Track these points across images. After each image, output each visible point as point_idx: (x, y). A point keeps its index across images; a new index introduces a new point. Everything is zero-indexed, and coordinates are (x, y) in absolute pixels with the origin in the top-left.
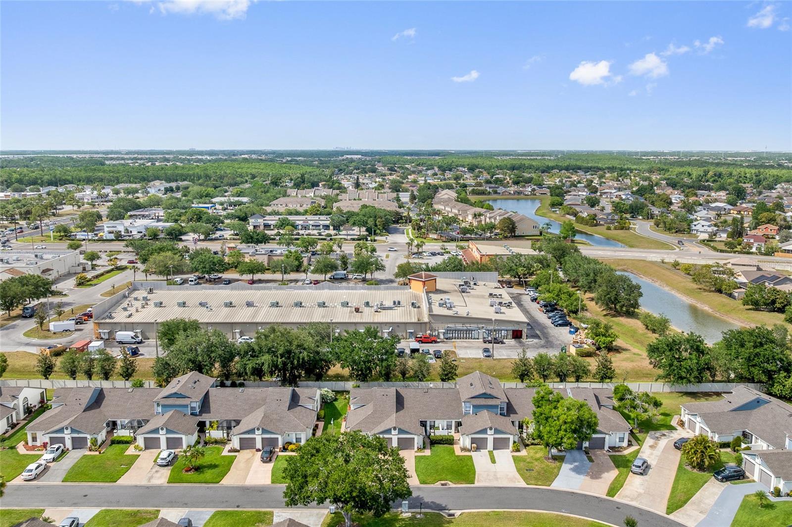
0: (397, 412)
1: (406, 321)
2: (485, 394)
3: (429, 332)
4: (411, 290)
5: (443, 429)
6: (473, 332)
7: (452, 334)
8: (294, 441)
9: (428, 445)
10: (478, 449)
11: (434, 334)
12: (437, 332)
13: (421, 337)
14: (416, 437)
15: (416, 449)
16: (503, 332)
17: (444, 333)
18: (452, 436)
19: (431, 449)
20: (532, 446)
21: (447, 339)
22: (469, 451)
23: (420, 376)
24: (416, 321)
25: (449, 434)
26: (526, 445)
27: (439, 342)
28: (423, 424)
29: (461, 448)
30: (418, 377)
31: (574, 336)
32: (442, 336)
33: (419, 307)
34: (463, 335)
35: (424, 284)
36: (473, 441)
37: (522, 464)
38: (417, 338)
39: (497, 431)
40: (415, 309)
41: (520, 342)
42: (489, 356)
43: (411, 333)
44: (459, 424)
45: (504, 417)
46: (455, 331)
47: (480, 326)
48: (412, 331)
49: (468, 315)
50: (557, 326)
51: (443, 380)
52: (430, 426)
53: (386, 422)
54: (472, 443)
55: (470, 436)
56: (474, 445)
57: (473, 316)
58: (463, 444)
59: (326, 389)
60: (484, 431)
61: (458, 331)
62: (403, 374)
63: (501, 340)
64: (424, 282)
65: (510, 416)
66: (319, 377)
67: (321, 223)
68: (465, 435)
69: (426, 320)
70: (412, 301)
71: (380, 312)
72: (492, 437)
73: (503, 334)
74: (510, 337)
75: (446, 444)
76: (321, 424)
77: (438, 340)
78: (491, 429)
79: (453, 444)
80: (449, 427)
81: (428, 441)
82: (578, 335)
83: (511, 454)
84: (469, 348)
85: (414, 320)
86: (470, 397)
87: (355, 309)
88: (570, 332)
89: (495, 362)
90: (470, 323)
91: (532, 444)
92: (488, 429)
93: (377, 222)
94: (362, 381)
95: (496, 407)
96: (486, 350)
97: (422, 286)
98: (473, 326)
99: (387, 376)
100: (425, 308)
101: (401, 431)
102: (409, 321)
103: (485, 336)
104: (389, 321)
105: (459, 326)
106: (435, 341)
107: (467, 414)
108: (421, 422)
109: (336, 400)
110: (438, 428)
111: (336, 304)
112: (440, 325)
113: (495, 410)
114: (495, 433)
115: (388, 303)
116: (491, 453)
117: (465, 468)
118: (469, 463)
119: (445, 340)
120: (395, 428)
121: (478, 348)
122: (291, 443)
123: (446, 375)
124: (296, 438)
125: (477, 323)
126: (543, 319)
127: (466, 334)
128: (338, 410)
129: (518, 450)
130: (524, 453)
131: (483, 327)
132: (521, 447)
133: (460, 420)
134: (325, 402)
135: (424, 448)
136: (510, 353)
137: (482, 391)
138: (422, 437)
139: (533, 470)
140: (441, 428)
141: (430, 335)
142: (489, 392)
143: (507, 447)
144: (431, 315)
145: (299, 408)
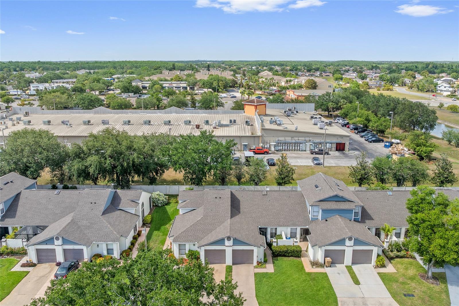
0: (231, 217)
1: (241, 135)
2: (336, 196)
3: (262, 144)
4: (245, 114)
5: (286, 238)
6: (301, 145)
7: (282, 146)
8: (105, 253)
9: (270, 258)
10: (332, 264)
11: (266, 147)
12: (268, 145)
13: (254, 149)
14: (255, 249)
15: (255, 264)
16: (328, 144)
17: (275, 146)
18: (299, 246)
19: (273, 263)
20: (398, 260)
21: (277, 151)
22: (322, 266)
23: (256, 180)
24: (250, 134)
25: (295, 244)
26: (391, 259)
27: (270, 154)
28: (263, 232)
29: (311, 262)
30: (254, 180)
31: (390, 149)
32: (273, 149)
33: (252, 125)
34: (292, 148)
35: (256, 108)
36: (327, 254)
37: (395, 286)
38: (250, 149)
39: (358, 242)
40: (249, 127)
41: (344, 154)
42: (319, 164)
43: (246, 145)
44: (306, 232)
45: (358, 224)
46: (285, 143)
47: (307, 139)
48: (246, 144)
49: (296, 129)
50: (371, 142)
51: (279, 184)
52: (271, 233)
53: (218, 229)
54: (326, 257)
55: (324, 248)
56: (328, 259)
57: (301, 130)
58: (314, 258)
59: (158, 193)
60: (341, 242)
61: (288, 143)
62: (239, 178)
63: (327, 151)
64: (256, 106)
65: (365, 223)
66: (153, 181)
67: (182, 85)
68: (317, 247)
69: (259, 133)
70: (246, 120)
71: (218, 128)
72: (352, 249)
73: (328, 147)
74: (334, 149)
75: (292, 256)
76: (145, 231)
77: (270, 152)
78: (350, 239)
79: (300, 257)
80: (293, 235)
81: (269, 252)
82: (394, 148)
83: (375, 271)
84: (299, 158)
85: (248, 134)
86: (319, 199)
87: (196, 125)
88: (386, 146)
89: (326, 169)
90: (299, 137)
91: (397, 257)
92: (347, 240)
93: (220, 84)
94: (198, 185)
95: (350, 211)
96: (315, 159)
97: (255, 109)
98: (301, 139)
99: (223, 181)
100: (257, 126)
101: (237, 242)
102: (244, 135)
103: (312, 148)
104: (225, 135)
105: (289, 139)
106: (267, 152)
107: (315, 220)
108: (260, 229)
109: (168, 204)
110: (280, 237)
111: (180, 123)
112: (272, 139)
113: (348, 215)
114: (355, 244)
115: (226, 122)
116: (349, 268)
117: (322, 292)
118: (326, 284)
119: (276, 152)
120: (229, 238)
121: (307, 158)
122: (100, 256)
123: (283, 179)
124: (108, 250)
125: (305, 137)
126: (357, 138)
127: (295, 146)
128: (168, 214)
129: (383, 266)
130: (390, 269)
131: (310, 140)
132: (386, 261)
133: (307, 227)
134: (156, 206)
135: (266, 262)
136: (336, 161)
137: (332, 194)
138: (262, 249)
139: (413, 296)
140: (284, 236)
141: (262, 147)
142: (340, 194)
143: (368, 261)
144: (264, 130)
145: (119, 212)
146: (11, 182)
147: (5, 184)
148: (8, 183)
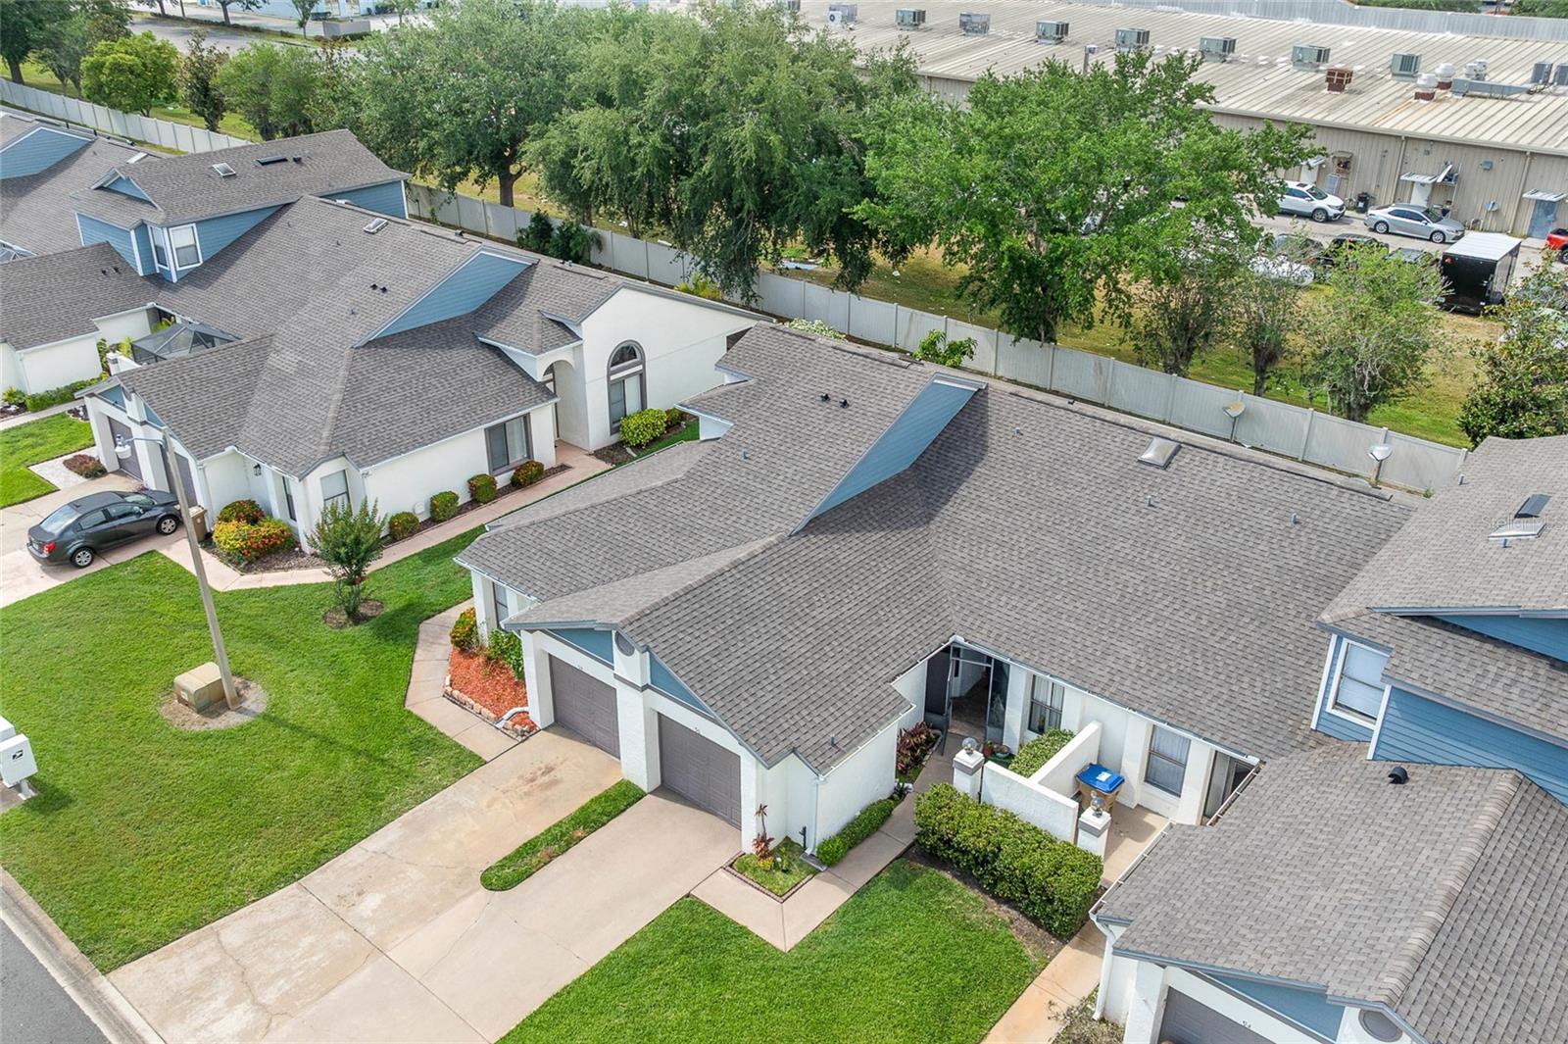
8: (275, 508)
43: (1552, 203)
48: (1551, 198)
71: (1439, 99)
87: (1331, 73)
111: (1280, 60)
115: (1509, 72)
122: (246, 512)
124: (288, 498)
133: (1251, 761)
146: (295, 160)
147: (263, 164)
148: (285, 160)
